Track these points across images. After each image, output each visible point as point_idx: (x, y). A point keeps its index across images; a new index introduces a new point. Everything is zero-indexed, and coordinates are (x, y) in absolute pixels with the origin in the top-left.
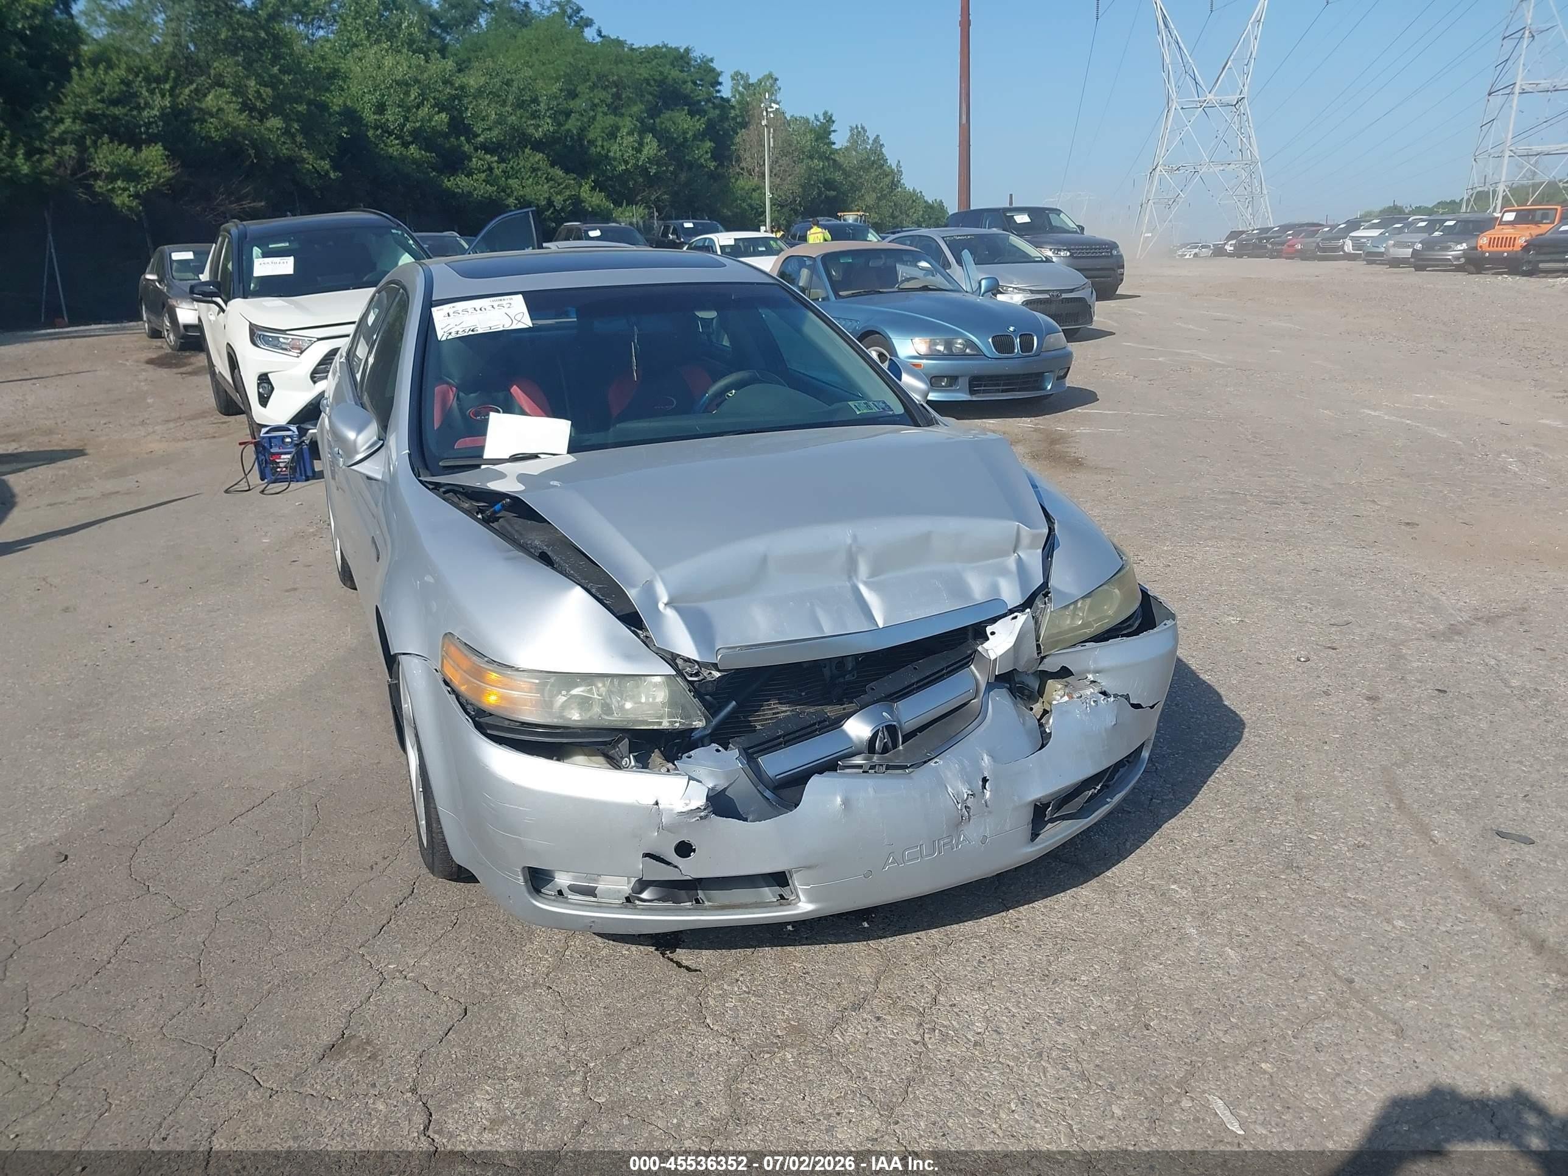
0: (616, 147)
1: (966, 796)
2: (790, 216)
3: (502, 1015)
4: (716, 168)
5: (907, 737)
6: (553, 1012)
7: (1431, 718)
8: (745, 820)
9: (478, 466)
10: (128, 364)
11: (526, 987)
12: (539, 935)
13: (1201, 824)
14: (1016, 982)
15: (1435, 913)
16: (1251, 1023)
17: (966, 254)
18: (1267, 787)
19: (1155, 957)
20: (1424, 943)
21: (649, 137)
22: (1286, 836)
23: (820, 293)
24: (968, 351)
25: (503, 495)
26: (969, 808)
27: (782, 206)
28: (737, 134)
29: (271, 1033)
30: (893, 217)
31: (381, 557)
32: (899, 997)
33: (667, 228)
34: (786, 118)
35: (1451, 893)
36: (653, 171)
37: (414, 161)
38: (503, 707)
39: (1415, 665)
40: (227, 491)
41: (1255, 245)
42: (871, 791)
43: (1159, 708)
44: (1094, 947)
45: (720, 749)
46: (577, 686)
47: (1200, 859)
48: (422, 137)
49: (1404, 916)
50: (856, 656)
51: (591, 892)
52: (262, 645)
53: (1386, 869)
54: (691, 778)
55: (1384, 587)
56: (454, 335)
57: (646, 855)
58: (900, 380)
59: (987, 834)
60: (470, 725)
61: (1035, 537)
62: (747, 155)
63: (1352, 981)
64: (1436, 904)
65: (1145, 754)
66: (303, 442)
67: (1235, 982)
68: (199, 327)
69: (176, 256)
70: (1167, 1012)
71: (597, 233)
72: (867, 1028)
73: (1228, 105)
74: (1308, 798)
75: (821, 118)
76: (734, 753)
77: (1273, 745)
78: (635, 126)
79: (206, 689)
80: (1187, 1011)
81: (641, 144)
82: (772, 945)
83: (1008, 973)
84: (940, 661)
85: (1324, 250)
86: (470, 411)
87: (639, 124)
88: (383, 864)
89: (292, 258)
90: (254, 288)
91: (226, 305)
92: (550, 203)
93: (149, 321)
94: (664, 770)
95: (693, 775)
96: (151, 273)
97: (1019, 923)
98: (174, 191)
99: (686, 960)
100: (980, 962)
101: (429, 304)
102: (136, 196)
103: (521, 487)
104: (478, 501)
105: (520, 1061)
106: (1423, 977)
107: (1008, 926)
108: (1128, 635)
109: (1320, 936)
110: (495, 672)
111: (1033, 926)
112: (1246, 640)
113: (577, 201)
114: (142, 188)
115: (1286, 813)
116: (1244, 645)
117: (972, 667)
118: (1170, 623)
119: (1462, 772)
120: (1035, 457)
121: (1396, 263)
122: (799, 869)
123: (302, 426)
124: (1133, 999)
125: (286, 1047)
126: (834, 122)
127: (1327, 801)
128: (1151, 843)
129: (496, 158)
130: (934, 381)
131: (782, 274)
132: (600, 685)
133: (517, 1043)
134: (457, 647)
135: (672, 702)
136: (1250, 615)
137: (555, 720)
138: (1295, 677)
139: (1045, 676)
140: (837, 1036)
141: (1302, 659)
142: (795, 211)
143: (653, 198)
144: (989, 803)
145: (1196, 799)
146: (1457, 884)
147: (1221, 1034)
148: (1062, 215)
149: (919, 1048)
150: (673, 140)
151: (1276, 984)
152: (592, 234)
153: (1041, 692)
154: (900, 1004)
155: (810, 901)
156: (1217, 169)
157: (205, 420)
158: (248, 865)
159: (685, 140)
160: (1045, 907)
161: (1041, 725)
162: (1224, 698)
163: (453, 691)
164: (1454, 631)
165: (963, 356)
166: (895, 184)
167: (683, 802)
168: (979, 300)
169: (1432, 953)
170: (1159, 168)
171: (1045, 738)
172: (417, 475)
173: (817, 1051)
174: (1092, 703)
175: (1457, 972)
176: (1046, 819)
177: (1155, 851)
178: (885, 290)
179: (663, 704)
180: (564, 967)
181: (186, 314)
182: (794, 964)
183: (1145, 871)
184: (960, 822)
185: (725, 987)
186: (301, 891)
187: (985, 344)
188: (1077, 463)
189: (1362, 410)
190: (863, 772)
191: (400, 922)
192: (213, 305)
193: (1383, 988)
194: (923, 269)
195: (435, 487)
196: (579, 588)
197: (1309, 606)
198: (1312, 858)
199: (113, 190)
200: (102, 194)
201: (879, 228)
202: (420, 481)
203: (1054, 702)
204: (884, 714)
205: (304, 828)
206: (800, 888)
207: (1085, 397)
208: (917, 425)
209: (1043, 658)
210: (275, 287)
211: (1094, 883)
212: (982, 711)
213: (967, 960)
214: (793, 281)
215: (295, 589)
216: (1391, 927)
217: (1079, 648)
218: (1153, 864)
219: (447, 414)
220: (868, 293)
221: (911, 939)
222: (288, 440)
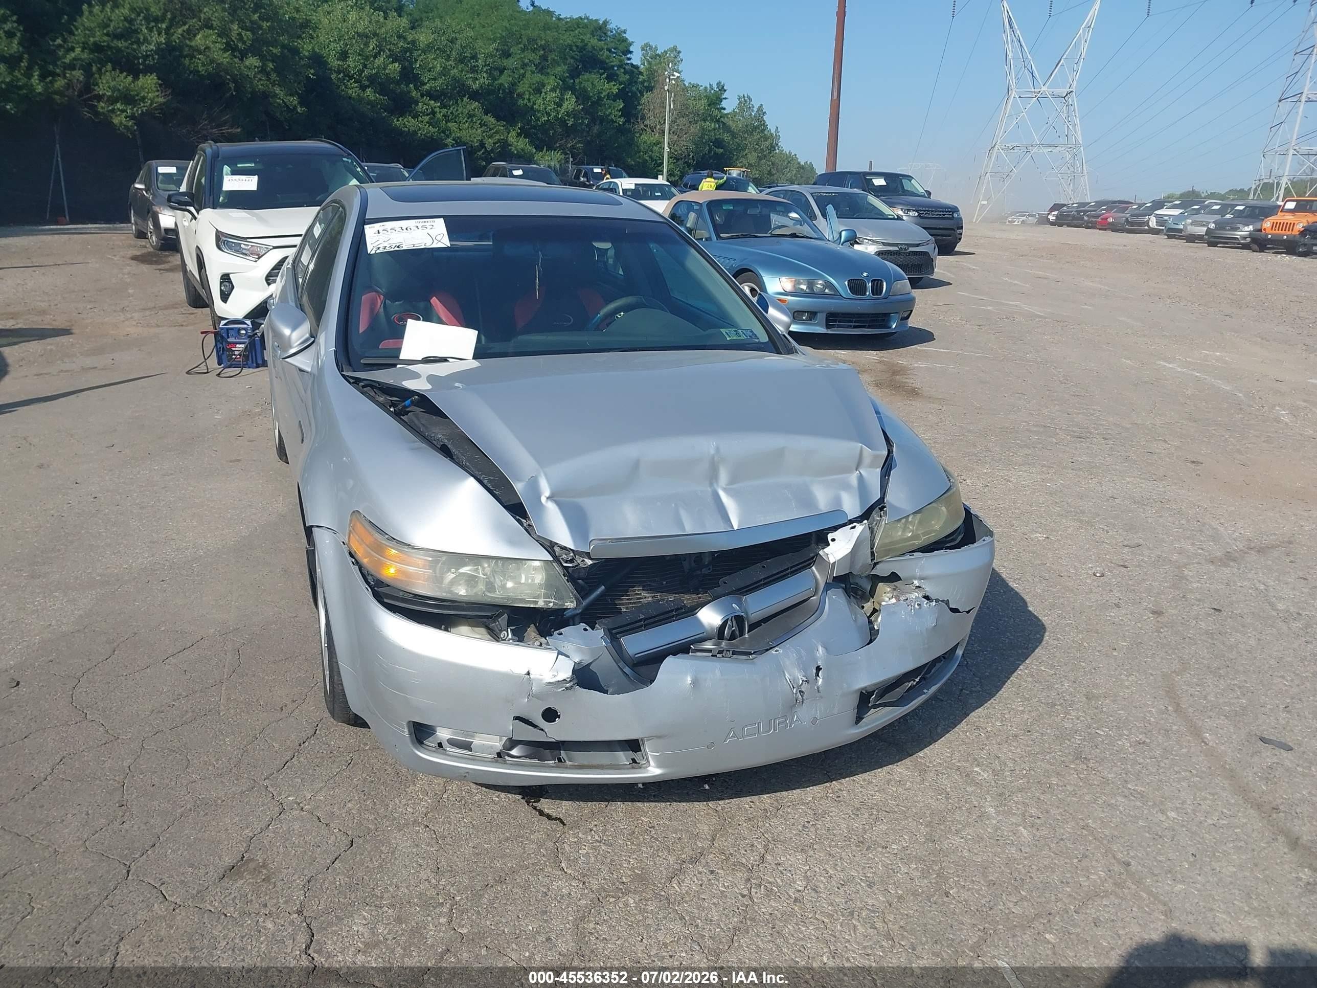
0: (540, 101)
1: (801, 682)
2: (684, 167)
3: (383, 848)
4: (624, 123)
5: (752, 627)
6: (428, 848)
7: (1207, 632)
8: (606, 692)
9: (394, 365)
10: (115, 259)
11: (407, 825)
12: (421, 779)
13: (1003, 715)
14: (835, 846)
15: (1204, 807)
16: (1039, 897)
17: (830, 208)
18: (1062, 685)
19: (958, 832)
20: (1193, 833)
21: (568, 95)
22: (1077, 730)
23: (704, 234)
24: (827, 291)
25: (412, 393)
26: (803, 692)
27: (678, 160)
28: (643, 96)
29: (179, 853)
30: (770, 173)
31: (305, 439)
32: (731, 854)
33: (579, 171)
34: (685, 85)
35: (1218, 790)
36: (570, 123)
37: (369, 102)
38: (399, 580)
39: (1195, 585)
40: (188, 373)
41: (1074, 218)
42: (718, 673)
43: (973, 614)
44: (905, 819)
45: (588, 628)
46: (465, 565)
47: (1001, 746)
48: (378, 82)
49: (1177, 808)
50: (713, 553)
51: (467, 746)
52: (205, 507)
53: (1163, 765)
54: (560, 653)
55: (1170, 516)
56: (381, 250)
57: (516, 718)
58: (767, 313)
59: (818, 716)
60: (369, 594)
61: (876, 457)
62: (651, 114)
63: (1128, 864)
64: (1205, 799)
65: (960, 652)
66: (256, 334)
67: (1026, 858)
68: (175, 231)
69: (161, 170)
70: (965, 883)
71: (520, 172)
72: (702, 880)
73: (1059, 97)
74: (1097, 698)
75: (715, 87)
76: (600, 632)
77: (1069, 649)
78: (558, 84)
79: (154, 543)
80: (982, 882)
81: (562, 100)
82: (624, 800)
83: (828, 838)
84: (786, 561)
85: (1132, 224)
86: (394, 317)
87: (561, 83)
88: (291, 706)
89: (256, 177)
90: (223, 200)
91: (198, 213)
92: (482, 145)
93: (136, 224)
94: (537, 643)
95: (562, 650)
96: (140, 183)
97: (840, 793)
98: (164, 114)
99: (548, 809)
100: (804, 826)
101: (363, 221)
102: (132, 117)
103: (429, 387)
104: (391, 396)
105: (395, 891)
106: (1190, 864)
107: (831, 795)
108: (951, 548)
109: (1103, 822)
110: (393, 548)
111: (853, 797)
112: (1050, 555)
113: (505, 144)
114: (137, 110)
115: (1078, 709)
116: (1048, 559)
117: (813, 568)
118: (988, 539)
119: (1232, 683)
120: (878, 385)
121: (1192, 238)
122: (650, 738)
123: (256, 320)
124: (936, 868)
125: (192, 866)
126: (725, 91)
127: (1114, 701)
128: (959, 729)
129: (439, 104)
130: (796, 315)
131: (673, 216)
132: (486, 565)
133: (394, 875)
134: (363, 525)
135: (549, 585)
136: (1055, 533)
137: (444, 594)
138: (1091, 589)
139: (876, 580)
140: (675, 885)
141: (1098, 575)
142: (689, 165)
143: (569, 145)
144: (820, 689)
145: (1000, 692)
146: (1224, 782)
147: (1011, 905)
148: (913, 181)
149: (746, 901)
150: (589, 98)
151: (1062, 862)
152: (516, 173)
153: (872, 593)
154: (732, 860)
155: (659, 766)
156: (1046, 151)
157: (176, 311)
158: (174, 700)
159: (600, 99)
160: (864, 780)
161: (870, 622)
162: (1029, 605)
163: (357, 563)
164: (1229, 558)
165: (822, 295)
166: (772, 148)
167: (551, 673)
168: (839, 248)
169: (1200, 843)
170: (997, 146)
171: (873, 634)
172: (341, 370)
173: (656, 898)
174: (916, 606)
175: (1221, 861)
176: (870, 705)
177: (962, 736)
178: (759, 235)
179: (540, 585)
180: (441, 809)
181: (167, 219)
182: (642, 818)
183: (952, 754)
184: (794, 704)
185: (580, 835)
186: (219, 726)
187: (842, 286)
188: (914, 393)
189: (1158, 362)
190: (712, 656)
191: (302, 759)
192: (186, 213)
193: (1155, 872)
194: (792, 219)
195: (356, 382)
196: (472, 479)
197: (1106, 528)
198: (1098, 751)
199: (113, 111)
200: (103, 113)
201: (758, 183)
202: (342, 375)
203: (883, 603)
204: (734, 605)
205: (226, 670)
206: (651, 754)
207: (924, 336)
208: (779, 353)
209: (876, 564)
210: (240, 200)
211: (907, 761)
212: (819, 608)
213: (793, 825)
214: (681, 222)
215: (239, 460)
216: (1165, 817)
217: (908, 557)
218: (960, 748)
219: (374, 319)
220: (745, 236)
221: (745, 802)
222: (243, 332)
